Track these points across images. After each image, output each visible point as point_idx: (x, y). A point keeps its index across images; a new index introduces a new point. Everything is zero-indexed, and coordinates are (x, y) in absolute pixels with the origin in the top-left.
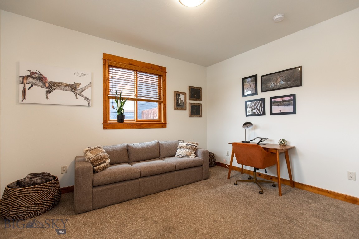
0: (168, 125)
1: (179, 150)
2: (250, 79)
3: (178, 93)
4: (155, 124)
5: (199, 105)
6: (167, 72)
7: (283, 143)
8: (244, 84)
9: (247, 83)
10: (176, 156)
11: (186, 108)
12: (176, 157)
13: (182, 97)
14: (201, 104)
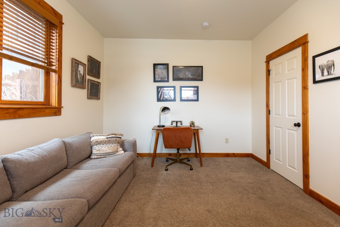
0: (63, 110)
1: (94, 147)
2: (162, 66)
3: (77, 62)
4: (43, 110)
5: (98, 84)
6: (64, 24)
7: (192, 124)
8: (156, 69)
9: (159, 69)
10: (93, 157)
11: (85, 86)
12: (94, 159)
13: (81, 68)
14: (100, 83)
